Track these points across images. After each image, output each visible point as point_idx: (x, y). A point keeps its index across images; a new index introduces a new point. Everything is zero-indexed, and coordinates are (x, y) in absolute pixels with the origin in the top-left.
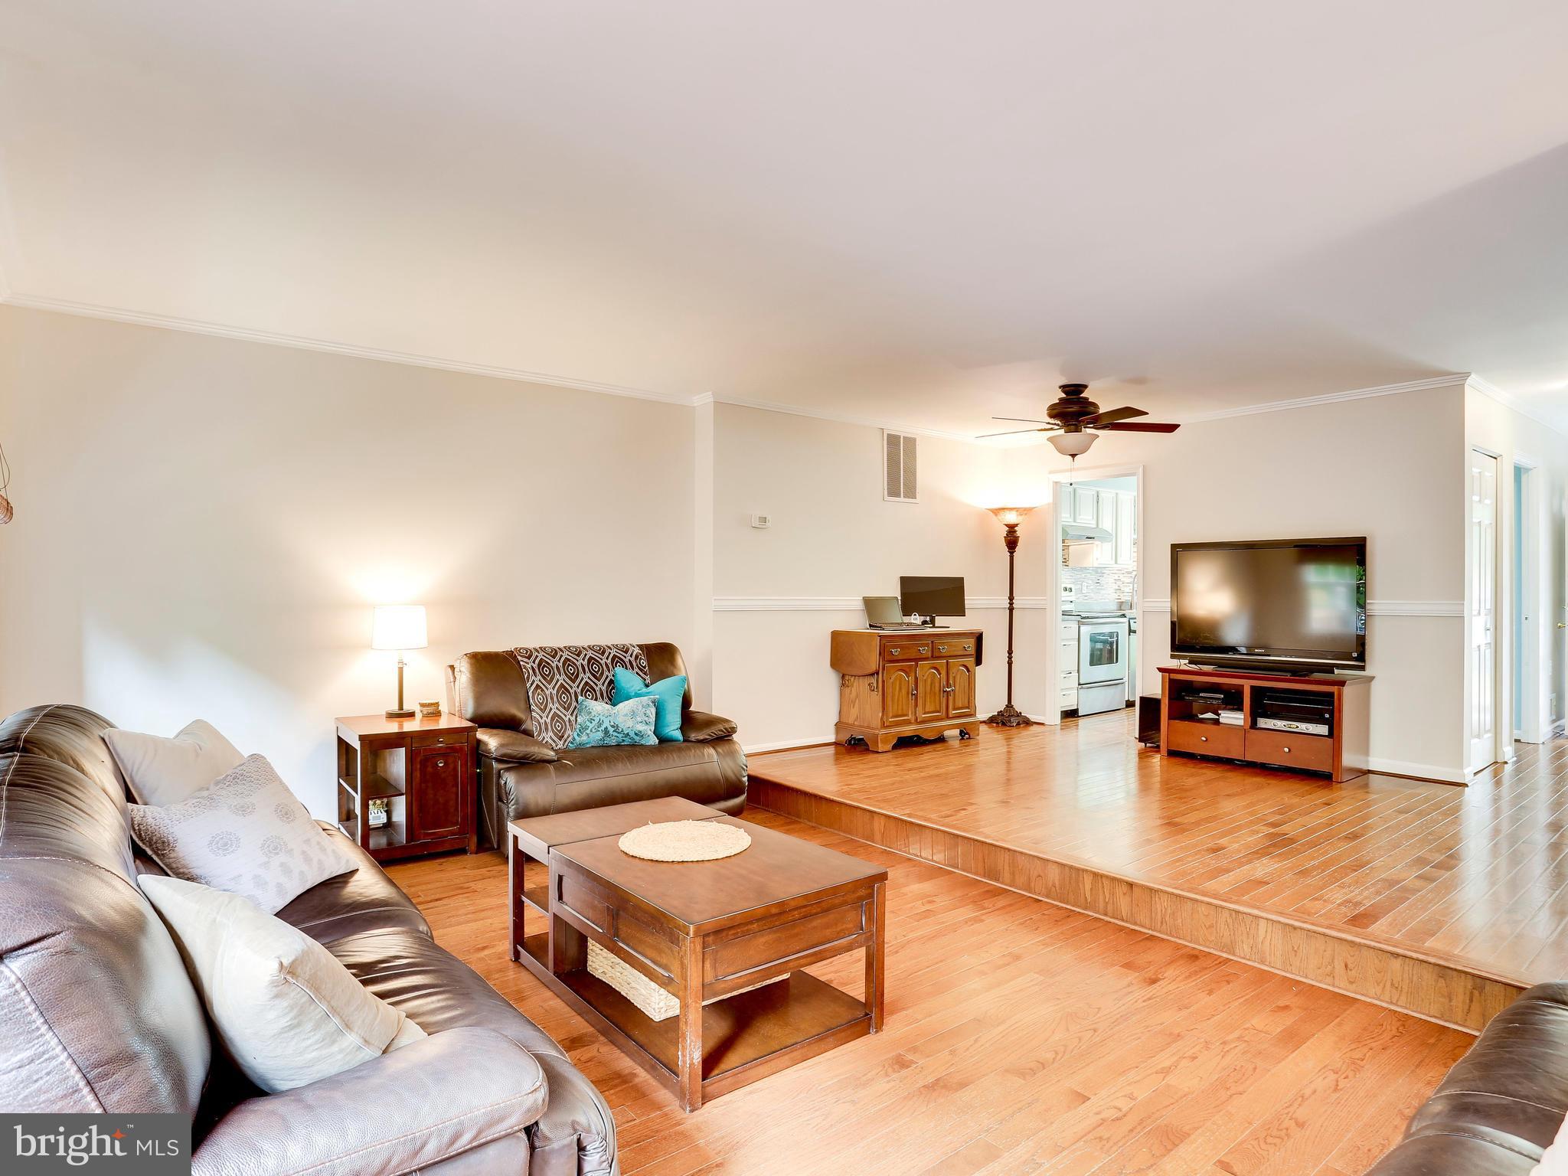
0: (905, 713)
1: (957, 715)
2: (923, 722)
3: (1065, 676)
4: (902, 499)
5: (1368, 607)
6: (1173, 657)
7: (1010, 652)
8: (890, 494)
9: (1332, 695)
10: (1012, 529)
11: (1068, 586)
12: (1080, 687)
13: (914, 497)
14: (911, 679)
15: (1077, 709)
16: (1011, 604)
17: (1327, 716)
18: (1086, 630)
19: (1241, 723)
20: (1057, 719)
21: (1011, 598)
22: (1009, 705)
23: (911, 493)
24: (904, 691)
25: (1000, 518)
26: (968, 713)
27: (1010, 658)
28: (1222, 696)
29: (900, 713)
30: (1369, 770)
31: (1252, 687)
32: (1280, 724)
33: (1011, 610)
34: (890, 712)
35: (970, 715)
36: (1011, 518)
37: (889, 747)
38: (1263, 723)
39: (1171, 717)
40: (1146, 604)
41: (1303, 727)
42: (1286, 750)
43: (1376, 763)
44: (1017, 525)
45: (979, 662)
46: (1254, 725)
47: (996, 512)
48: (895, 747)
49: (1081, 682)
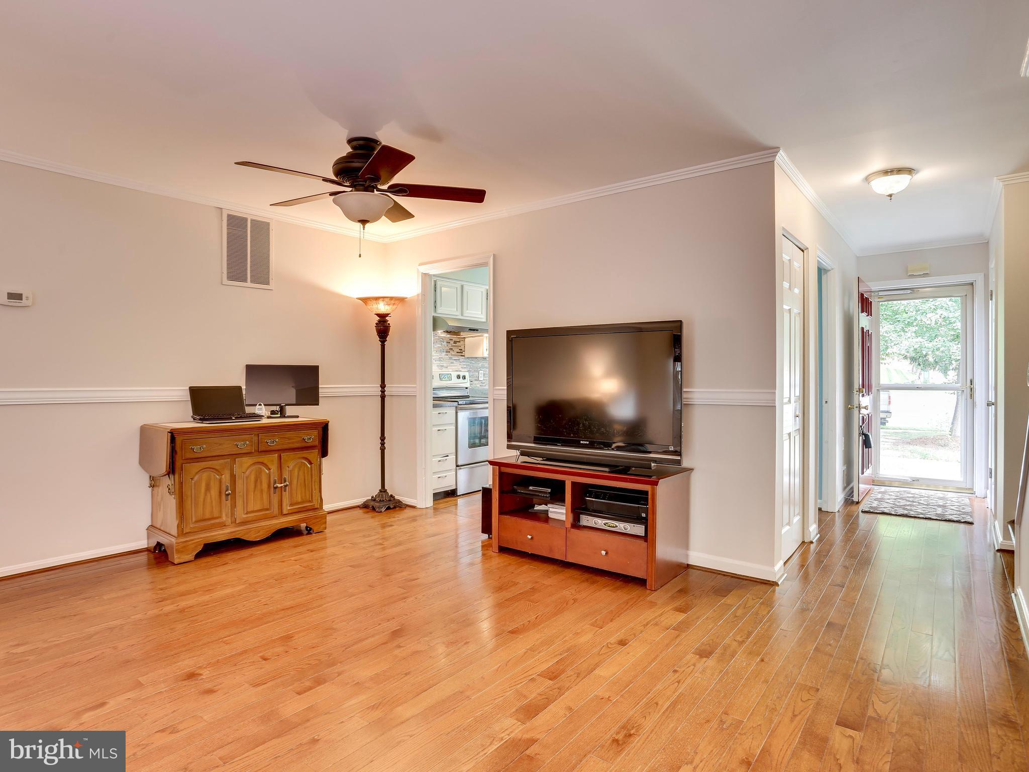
0: (216, 514)
1: (295, 511)
2: (244, 523)
3: (440, 459)
4: (249, 284)
5: (684, 396)
6: (509, 447)
7: (383, 438)
8: (231, 277)
9: (646, 493)
10: (383, 317)
11: (462, 374)
12: (458, 468)
13: (268, 283)
14: (226, 477)
15: (456, 489)
16: (383, 392)
17: (644, 515)
18: (464, 416)
19: (563, 518)
20: (430, 502)
21: (383, 386)
22: (383, 490)
23: (262, 276)
24: (214, 492)
25: (369, 307)
26: (310, 508)
27: (383, 444)
28: (549, 490)
29: (208, 516)
30: (688, 565)
31: (574, 484)
32: (600, 523)
33: (383, 397)
34: (193, 514)
35: (315, 509)
36: (382, 308)
37: (191, 557)
38: (586, 520)
39: (502, 512)
40: (496, 392)
41: (621, 526)
42: (603, 553)
43: (698, 557)
44: (387, 315)
45: (324, 453)
46: (576, 525)
47: (365, 300)
48: (199, 556)
49: (460, 463)
